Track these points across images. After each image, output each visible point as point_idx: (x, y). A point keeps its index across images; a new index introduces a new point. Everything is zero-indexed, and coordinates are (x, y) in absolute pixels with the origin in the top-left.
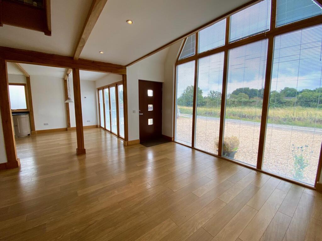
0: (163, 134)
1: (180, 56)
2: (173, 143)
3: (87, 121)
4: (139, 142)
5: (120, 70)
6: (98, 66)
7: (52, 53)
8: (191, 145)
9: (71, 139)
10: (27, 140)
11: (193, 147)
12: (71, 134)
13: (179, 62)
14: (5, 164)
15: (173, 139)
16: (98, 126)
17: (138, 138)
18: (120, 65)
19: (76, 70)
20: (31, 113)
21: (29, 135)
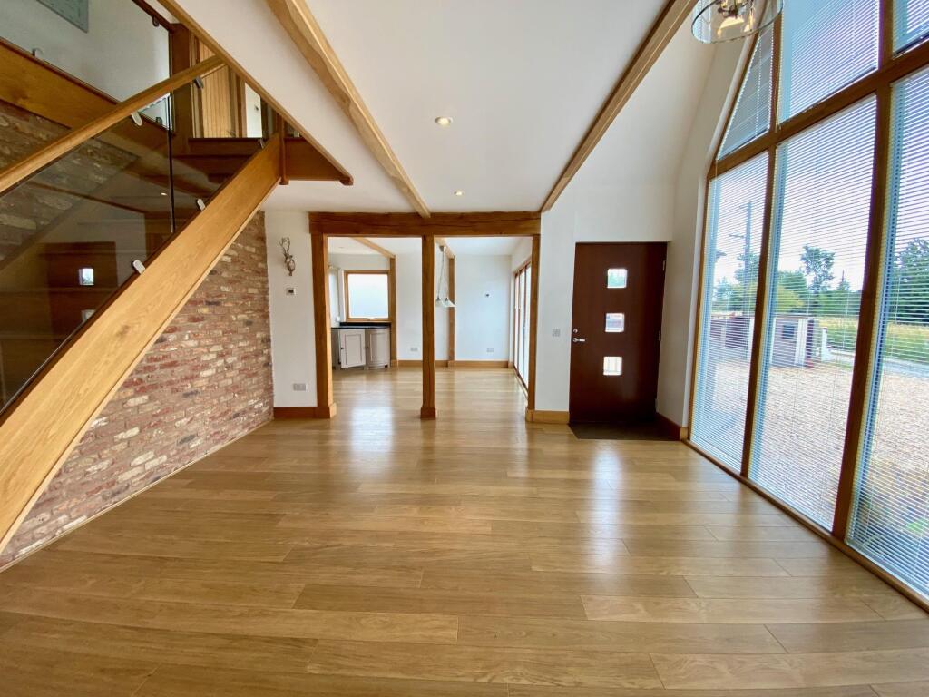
0: (660, 413)
1: (722, 146)
2: (682, 446)
3: (488, 351)
4: (567, 419)
5: (522, 226)
6: (471, 222)
7: (387, 212)
8: (737, 469)
9: (453, 384)
10: (382, 376)
11: (742, 478)
12: (453, 375)
13: (718, 168)
14: (314, 408)
15: (683, 434)
16: (510, 364)
17: (564, 407)
18: (525, 212)
19: (428, 239)
20: (392, 326)
21: (386, 366)
